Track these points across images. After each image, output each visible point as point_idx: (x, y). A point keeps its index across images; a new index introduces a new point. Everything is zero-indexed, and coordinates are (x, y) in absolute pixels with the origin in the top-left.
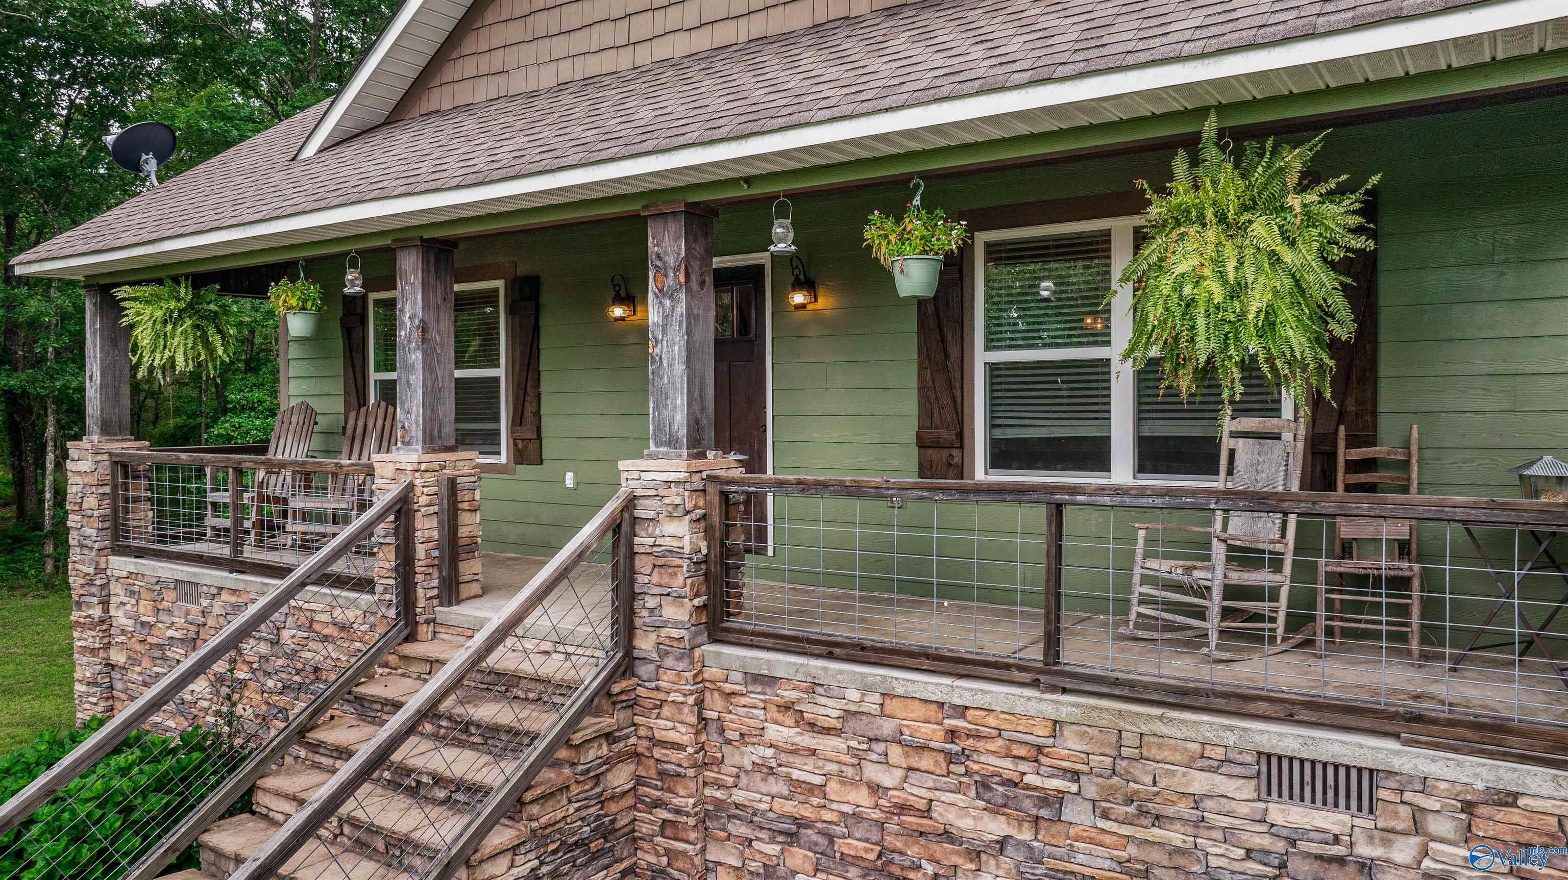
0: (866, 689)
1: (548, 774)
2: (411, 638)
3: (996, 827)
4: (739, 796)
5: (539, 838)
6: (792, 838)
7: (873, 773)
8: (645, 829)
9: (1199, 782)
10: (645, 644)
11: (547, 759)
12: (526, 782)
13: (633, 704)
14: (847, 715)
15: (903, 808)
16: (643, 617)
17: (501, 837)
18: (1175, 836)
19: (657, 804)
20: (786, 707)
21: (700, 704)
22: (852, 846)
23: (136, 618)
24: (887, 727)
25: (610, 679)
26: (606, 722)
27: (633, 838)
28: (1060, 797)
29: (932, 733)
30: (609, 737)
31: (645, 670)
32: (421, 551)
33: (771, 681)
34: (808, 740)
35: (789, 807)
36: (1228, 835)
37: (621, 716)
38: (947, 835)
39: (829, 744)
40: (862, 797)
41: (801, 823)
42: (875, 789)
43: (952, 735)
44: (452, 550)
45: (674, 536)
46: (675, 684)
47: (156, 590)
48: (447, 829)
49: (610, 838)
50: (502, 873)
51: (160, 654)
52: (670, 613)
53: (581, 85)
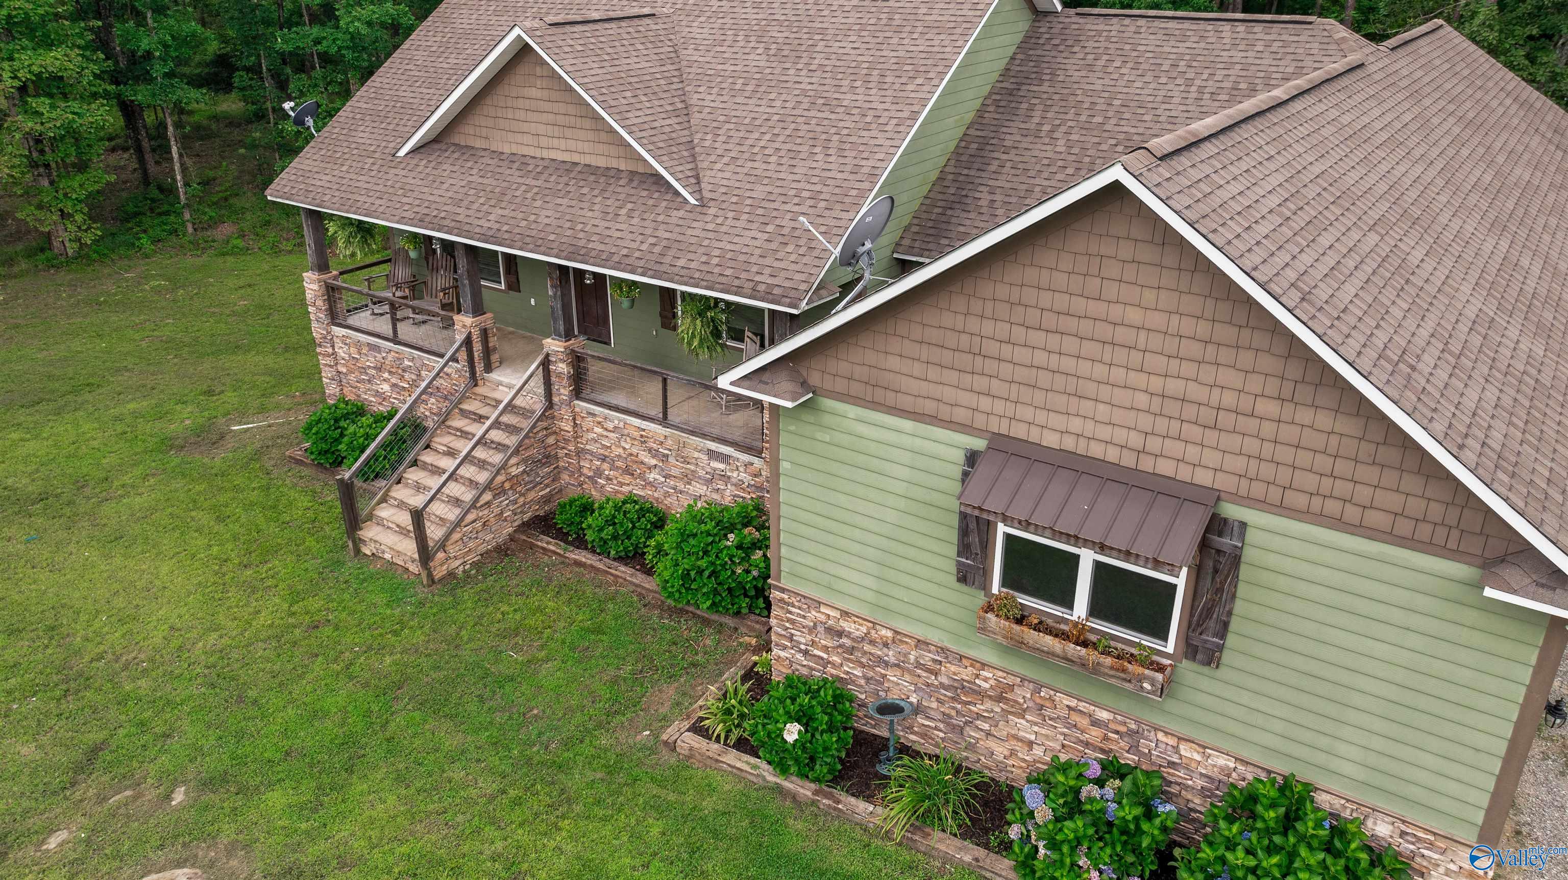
0: (620, 421)
1: (527, 441)
2: (476, 385)
3: (654, 462)
4: (588, 447)
5: (525, 461)
6: (604, 460)
7: (623, 444)
8: (560, 455)
9: (696, 455)
10: (556, 399)
11: (527, 436)
12: (520, 445)
13: (553, 417)
14: (615, 427)
15: (631, 455)
16: (554, 391)
17: (514, 461)
18: (692, 467)
19: (564, 448)
20: (599, 423)
21: (574, 419)
22: (619, 464)
23: (350, 355)
24: (626, 432)
25: (545, 411)
26: (545, 424)
27: (557, 458)
28: (668, 456)
29: (636, 434)
30: (546, 429)
31: (556, 407)
32: (476, 354)
33: (594, 415)
34: (605, 433)
35: (602, 451)
36: (703, 468)
37: (550, 421)
38: (642, 463)
39: (611, 435)
40: (621, 450)
41: (606, 457)
42: (624, 449)
43: (642, 436)
44: (487, 352)
45: (562, 368)
46: (565, 413)
47: (358, 345)
48: (497, 458)
49: (549, 458)
50: (514, 471)
51: (363, 371)
52: (563, 391)
53: (521, 162)
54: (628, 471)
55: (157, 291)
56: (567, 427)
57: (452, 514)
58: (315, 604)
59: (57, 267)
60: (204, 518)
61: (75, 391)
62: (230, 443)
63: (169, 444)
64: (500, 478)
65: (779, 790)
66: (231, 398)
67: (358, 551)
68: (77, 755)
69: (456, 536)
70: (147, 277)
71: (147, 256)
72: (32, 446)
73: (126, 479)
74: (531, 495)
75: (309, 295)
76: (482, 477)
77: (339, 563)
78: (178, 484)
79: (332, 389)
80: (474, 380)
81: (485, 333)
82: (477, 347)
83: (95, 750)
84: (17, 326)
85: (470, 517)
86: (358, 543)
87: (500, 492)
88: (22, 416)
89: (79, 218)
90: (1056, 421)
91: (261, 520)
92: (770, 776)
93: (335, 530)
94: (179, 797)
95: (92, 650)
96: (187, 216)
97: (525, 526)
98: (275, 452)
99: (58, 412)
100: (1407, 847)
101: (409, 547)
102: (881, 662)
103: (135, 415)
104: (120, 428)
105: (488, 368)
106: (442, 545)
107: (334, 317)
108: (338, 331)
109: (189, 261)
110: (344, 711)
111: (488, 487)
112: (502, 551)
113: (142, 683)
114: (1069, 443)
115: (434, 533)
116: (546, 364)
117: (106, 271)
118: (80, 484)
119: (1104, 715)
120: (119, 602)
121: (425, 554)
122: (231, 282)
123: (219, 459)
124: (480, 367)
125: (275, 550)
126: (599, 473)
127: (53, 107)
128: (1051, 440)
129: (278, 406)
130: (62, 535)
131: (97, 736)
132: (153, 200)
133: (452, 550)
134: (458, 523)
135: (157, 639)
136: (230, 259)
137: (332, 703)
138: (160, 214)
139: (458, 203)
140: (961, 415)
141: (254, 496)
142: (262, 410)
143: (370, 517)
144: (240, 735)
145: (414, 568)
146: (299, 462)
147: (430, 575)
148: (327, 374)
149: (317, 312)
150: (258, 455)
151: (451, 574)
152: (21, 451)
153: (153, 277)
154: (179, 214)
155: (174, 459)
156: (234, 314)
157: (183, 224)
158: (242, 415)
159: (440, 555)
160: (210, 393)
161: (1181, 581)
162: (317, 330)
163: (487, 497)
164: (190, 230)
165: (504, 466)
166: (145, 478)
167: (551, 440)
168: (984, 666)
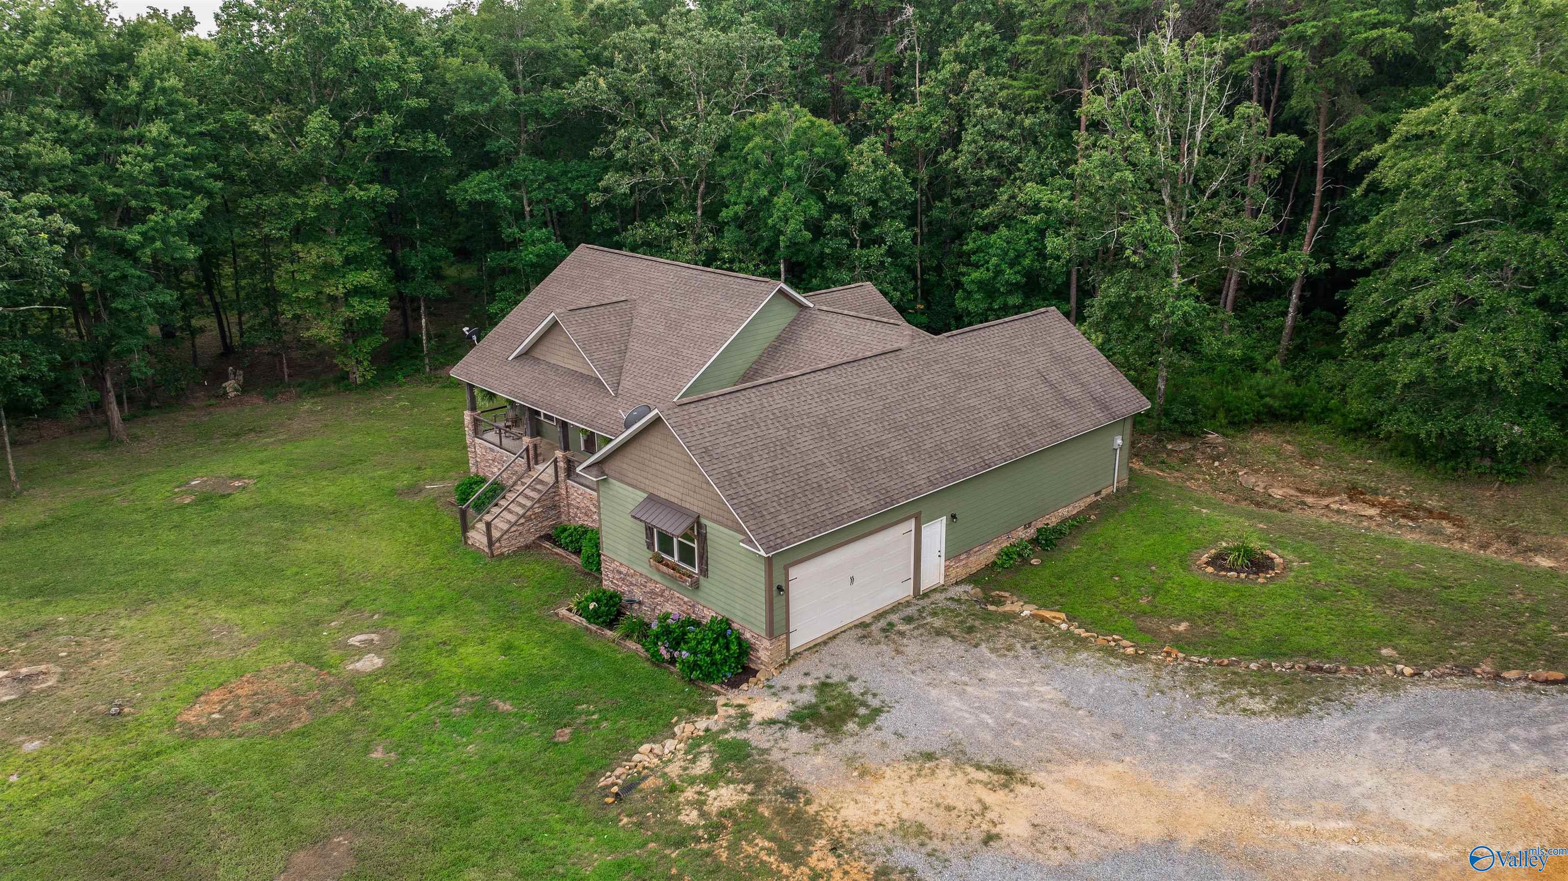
1: (544, 497)
2: (529, 470)
4: (572, 502)
6: (577, 509)
7: (585, 501)
8: (560, 505)
10: (559, 479)
11: (544, 495)
12: (540, 498)
13: (558, 487)
16: (558, 475)
17: (537, 505)
19: (562, 502)
20: (576, 491)
21: (566, 489)
23: (481, 453)
24: (586, 496)
25: (554, 483)
26: (554, 490)
27: (558, 506)
30: (554, 492)
31: (559, 482)
32: (531, 456)
33: (574, 487)
34: (579, 496)
35: (577, 505)
37: (556, 489)
39: (581, 497)
40: (584, 505)
41: (578, 507)
44: (536, 455)
45: (561, 464)
46: (562, 485)
47: (486, 448)
48: (529, 504)
49: (555, 507)
50: (537, 510)
51: (487, 461)
52: (562, 475)
53: (555, 368)
54: (586, 515)
55: (403, 408)
56: (564, 492)
57: (505, 527)
58: (442, 561)
59: (350, 390)
60: (404, 525)
61: (354, 463)
62: (424, 494)
63: (394, 492)
64: (529, 513)
65: (587, 629)
66: (429, 472)
67: (466, 543)
68: (342, 602)
69: (505, 537)
70: (399, 399)
71: (400, 386)
72: (332, 489)
73: (372, 507)
74: (545, 523)
75: (466, 422)
76: (521, 511)
77: (458, 547)
78: (396, 510)
79: (473, 470)
80: (529, 468)
81: (535, 447)
82: (531, 452)
83: (348, 603)
84: (326, 425)
85: (513, 529)
86: (466, 538)
87: (529, 519)
88: (327, 474)
89: (366, 363)
90: (663, 488)
91: (429, 528)
92: (585, 622)
93: (458, 534)
94: (376, 617)
95: (350, 571)
96: (427, 361)
97: (541, 537)
98: (443, 499)
99: (345, 473)
100: (753, 641)
101: (485, 540)
102: (632, 584)
103: (381, 477)
104: (372, 483)
105: (537, 463)
106: (499, 540)
107: (476, 433)
108: (477, 441)
109: (424, 390)
110: (443, 598)
111: (523, 516)
112: (527, 547)
113: (369, 584)
114: (666, 497)
115: (496, 534)
116: (555, 461)
117: (377, 394)
118: (352, 508)
119: (686, 599)
120: (363, 555)
121: (491, 543)
122: (444, 406)
123: (416, 501)
124: (532, 463)
125: (431, 541)
126: (576, 514)
127: (361, 302)
128: (662, 495)
129: (450, 478)
130: (342, 528)
131: (349, 598)
132: (409, 349)
133: (504, 543)
134: (507, 531)
135: (376, 569)
136: (447, 390)
137: (439, 594)
138: (412, 358)
139: (526, 385)
140: (642, 486)
141: (428, 518)
142: (443, 479)
143: (473, 527)
144: (401, 602)
145: (486, 550)
146: (452, 504)
147: (492, 553)
148: (472, 461)
149: (468, 430)
150: (434, 500)
151: (502, 554)
152: (327, 490)
153: (402, 400)
154: (422, 360)
155: (396, 499)
156: (441, 425)
157: (424, 367)
158: (432, 480)
159: (497, 544)
160: (419, 468)
161: (695, 546)
162: (468, 440)
163: (522, 521)
164: (428, 370)
165: (532, 507)
166: (381, 507)
167: (557, 498)
168: (657, 583)
